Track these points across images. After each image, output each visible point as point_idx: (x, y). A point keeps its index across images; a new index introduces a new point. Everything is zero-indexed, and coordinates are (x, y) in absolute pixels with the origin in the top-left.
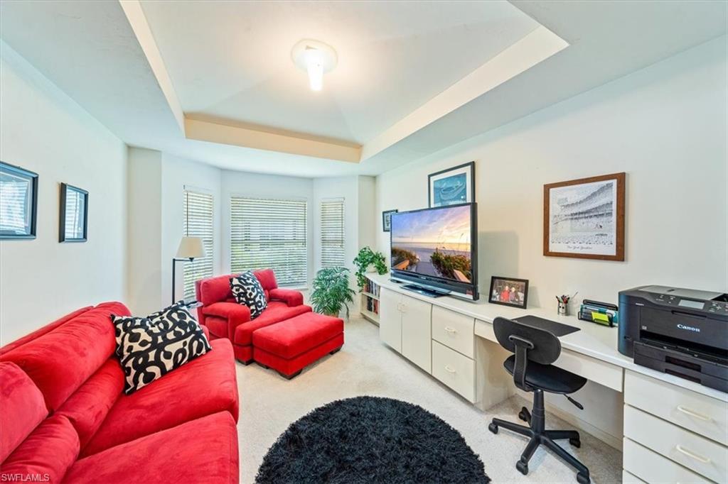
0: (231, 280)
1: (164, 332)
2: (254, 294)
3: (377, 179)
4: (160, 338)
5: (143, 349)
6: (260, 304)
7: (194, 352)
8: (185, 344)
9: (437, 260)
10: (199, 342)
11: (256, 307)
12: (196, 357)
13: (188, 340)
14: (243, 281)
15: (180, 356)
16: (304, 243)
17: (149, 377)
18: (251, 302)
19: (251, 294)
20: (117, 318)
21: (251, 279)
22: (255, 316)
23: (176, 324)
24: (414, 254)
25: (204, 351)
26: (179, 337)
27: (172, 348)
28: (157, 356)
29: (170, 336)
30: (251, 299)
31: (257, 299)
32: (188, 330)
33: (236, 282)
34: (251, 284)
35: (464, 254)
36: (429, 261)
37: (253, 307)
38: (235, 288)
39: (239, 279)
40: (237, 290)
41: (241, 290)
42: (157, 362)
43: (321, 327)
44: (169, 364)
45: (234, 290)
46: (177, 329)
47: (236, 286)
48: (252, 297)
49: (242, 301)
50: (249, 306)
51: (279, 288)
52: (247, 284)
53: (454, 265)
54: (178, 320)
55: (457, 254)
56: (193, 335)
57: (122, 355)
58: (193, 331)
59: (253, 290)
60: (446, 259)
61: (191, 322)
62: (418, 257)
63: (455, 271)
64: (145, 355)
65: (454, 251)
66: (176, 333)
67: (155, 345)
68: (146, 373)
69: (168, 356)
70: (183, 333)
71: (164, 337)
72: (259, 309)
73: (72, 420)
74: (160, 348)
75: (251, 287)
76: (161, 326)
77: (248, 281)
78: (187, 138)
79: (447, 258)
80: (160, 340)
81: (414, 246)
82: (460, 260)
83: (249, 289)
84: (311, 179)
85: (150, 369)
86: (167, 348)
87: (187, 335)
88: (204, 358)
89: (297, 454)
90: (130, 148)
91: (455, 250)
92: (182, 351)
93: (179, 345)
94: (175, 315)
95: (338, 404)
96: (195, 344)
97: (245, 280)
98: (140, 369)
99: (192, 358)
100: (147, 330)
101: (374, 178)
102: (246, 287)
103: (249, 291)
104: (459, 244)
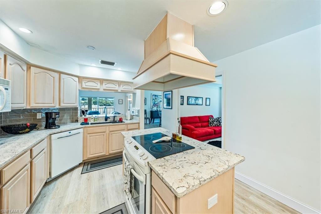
20: (210, 117)
26: (216, 122)
29: (215, 121)
57: (209, 122)
61: (219, 120)
64: (211, 122)
67: (213, 121)
69: (214, 124)
73: (201, 124)
74: (213, 122)
85: (211, 124)
86: (214, 123)
87: (218, 122)
93: (216, 123)
94: (217, 119)
96: (219, 124)
98: (210, 124)
99: (218, 126)
100: (213, 119)
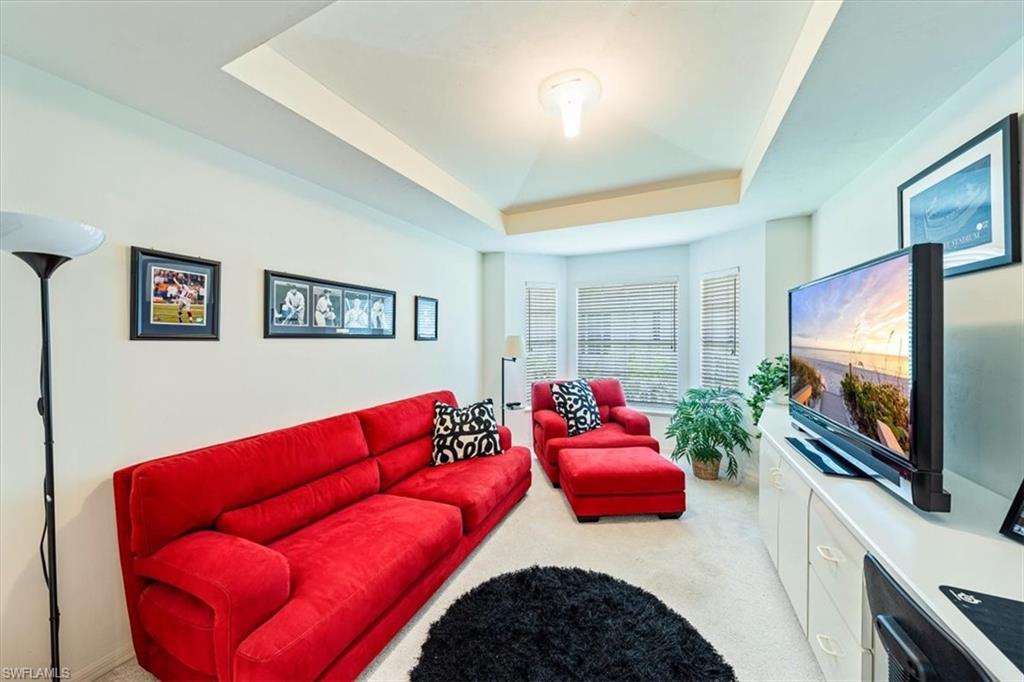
0: (551, 386)
1: (463, 423)
2: (576, 407)
3: (814, 218)
4: (458, 427)
5: (445, 433)
6: (583, 421)
7: (483, 450)
8: (476, 439)
9: (851, 394)
10: (489, 441)
11: (576, 423)
12: (484, 455)
13: (480, 436)
14: (564, 389)
15: (470, 448)
16: (673, 346)
17: (445, 458)
18: (570, 416)
19: (571, 406)
20: (438, 404)
21: (577, 388)
22: (574, 434)
23: (474, 419)
24: (818, 373)
25: (492, 451)
26: (472, 431)
27: (465, 439)
28: (452, 442)
29: (466, 428)
30: (571, 413)
31: (580, 414)
32: (482, 427)
33: (556, 388)
34: (574, 394)
35: (895, 384)
36: (838, 393)
37: (572, 422)
38: (555, 396)
39: (561, 386)
40: (557, 399)
41: (561, 400)
42: (451, 448)
43: (637, 470)
44: (460, 453)
45: (554, 398)
46: (473, 423)
47: (556, 393)
48: (573, 410)
49: (561, 412)
50: (569, 419)
51: (627, 407)
52: (569, 393)
53: (878, 409)
54: (477, 415)
55: (883, 383)
56: (485, 433)
57: (434, 435)
58: (486, 429)
59: (576, 401)
60: (865, 393)
61: (487, 421)
62: (823, 381)
63: (878, 421)
64: (445, 437)
65: (878, 374)
66: (472, 427)
67: (453, 430)
68: (443, 455)
69: (460, 445)
70: (477, 428)
71: (461, 428)
72: (580, 426)
73: (379, 465)
74: (455, 436)
75: (573, 397)
76: (464, 418)
77: (571, 390)
78: (508, 233)
79: (867, 389)
80: (457, 429)
81: (820, 355)
82: (889, 396)
83: (570, 399)
84: (685, 247)
85: (447, 452)
86: (461, 438)
87: (480, 431)
88: (491, 458)
89: (514, 596)
90: (484, 255)
91: (880, 371)
92: (471, 444)
93: (470, 439)
94: (477, 411)
95: (605, 579)
96: (485, 442)
97: (567, 388)
98: (441, 449)
99: (480, 454)
100: (452, 418)
101: (809, 217)
102: (567, 397)
103: (569, 402)
104: (887, 357)
